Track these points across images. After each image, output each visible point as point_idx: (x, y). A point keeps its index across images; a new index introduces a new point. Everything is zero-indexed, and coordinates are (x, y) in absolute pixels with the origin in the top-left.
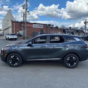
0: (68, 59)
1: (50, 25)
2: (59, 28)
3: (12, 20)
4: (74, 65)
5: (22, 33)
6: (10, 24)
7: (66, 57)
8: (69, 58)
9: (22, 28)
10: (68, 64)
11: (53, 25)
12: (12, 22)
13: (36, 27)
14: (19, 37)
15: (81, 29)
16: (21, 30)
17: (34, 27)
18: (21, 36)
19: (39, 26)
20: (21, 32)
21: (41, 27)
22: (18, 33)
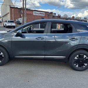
0: (76, 58)
1: (52, 13)
2: (61, 17)
3: (10, 5)
4: (84, 66)
5: (22, 20)
6: (8, 10)
7: (72, 55)
8: (78, 56)
9: (22, 15)
10: (75, 65)
11: (55, 14)
12: (11, 7)
13: (37, 15)
14: (18, 25)
15: (84, 20)
16: (20, 17)
17: (34, 14)
18: (20, 24)
19: (40, 14)
20: (20, 20)
21: (42, 15)
22: (17, 20)
